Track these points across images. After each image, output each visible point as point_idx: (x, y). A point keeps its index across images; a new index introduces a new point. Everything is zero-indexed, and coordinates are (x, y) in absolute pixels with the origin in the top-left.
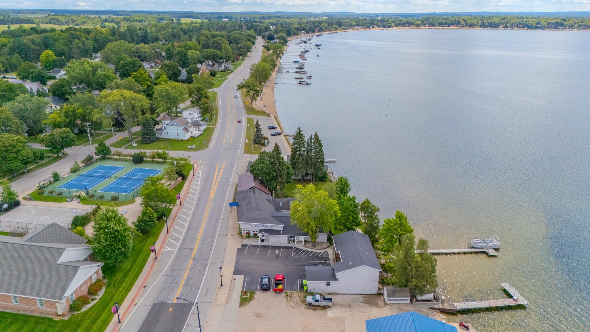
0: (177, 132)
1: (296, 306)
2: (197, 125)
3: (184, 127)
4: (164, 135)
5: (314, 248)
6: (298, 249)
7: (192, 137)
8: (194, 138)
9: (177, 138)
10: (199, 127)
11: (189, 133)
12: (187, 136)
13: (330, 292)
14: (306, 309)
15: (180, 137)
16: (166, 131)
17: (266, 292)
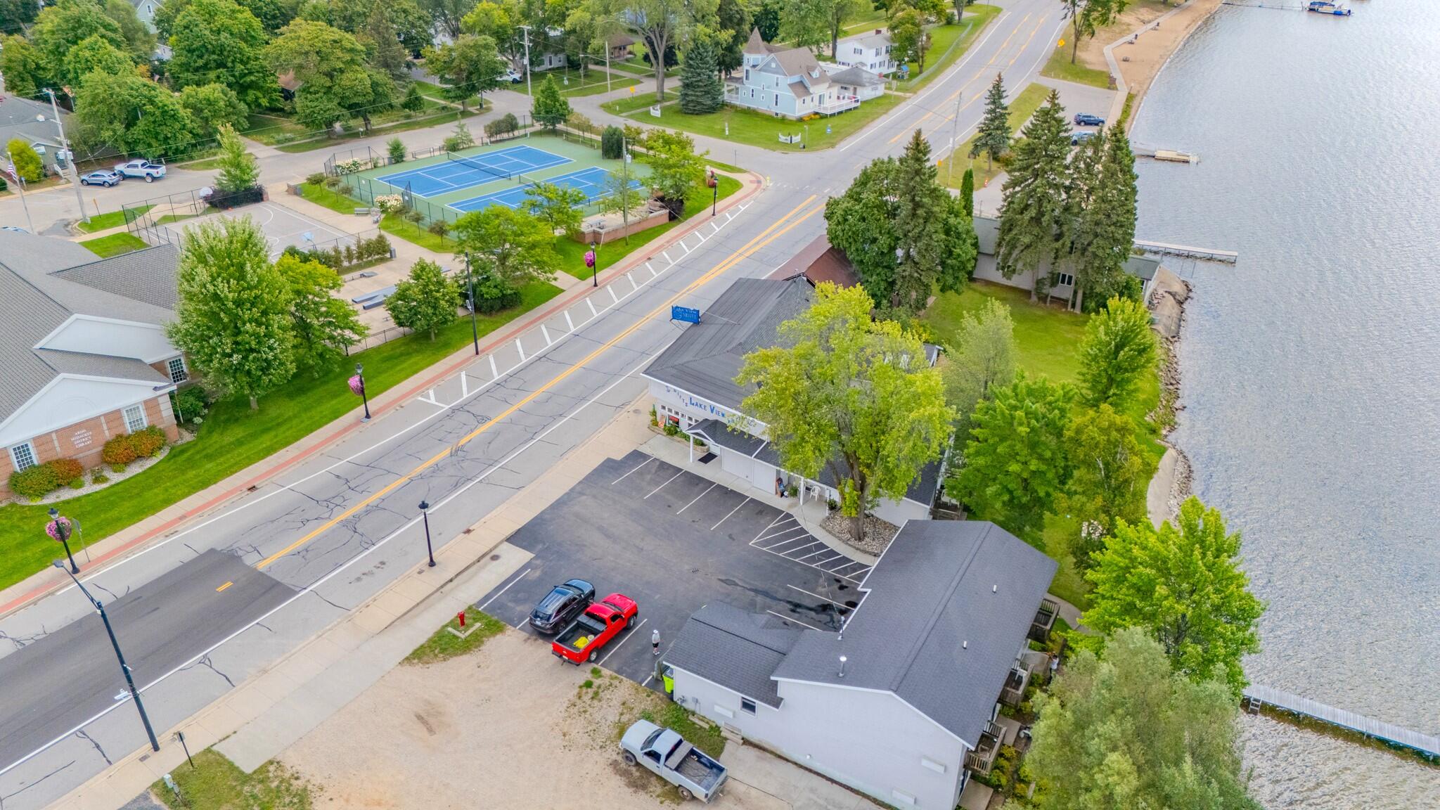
0: (776, 92)
1: (586, 739)
2: (852, 83)
3: (796, 79)
4: (741, 98)
5: (852, 542)
6: (795, 523)
7: (816, 113)
8: (823, 117)
9: (773, 110)
10: (855, 89)
11: (808, 99)
12: (800, 108)
13: (754, 738)
14: (609, 770)
15: (781, 110)
16: (749, 85)
17: (540, 641)
